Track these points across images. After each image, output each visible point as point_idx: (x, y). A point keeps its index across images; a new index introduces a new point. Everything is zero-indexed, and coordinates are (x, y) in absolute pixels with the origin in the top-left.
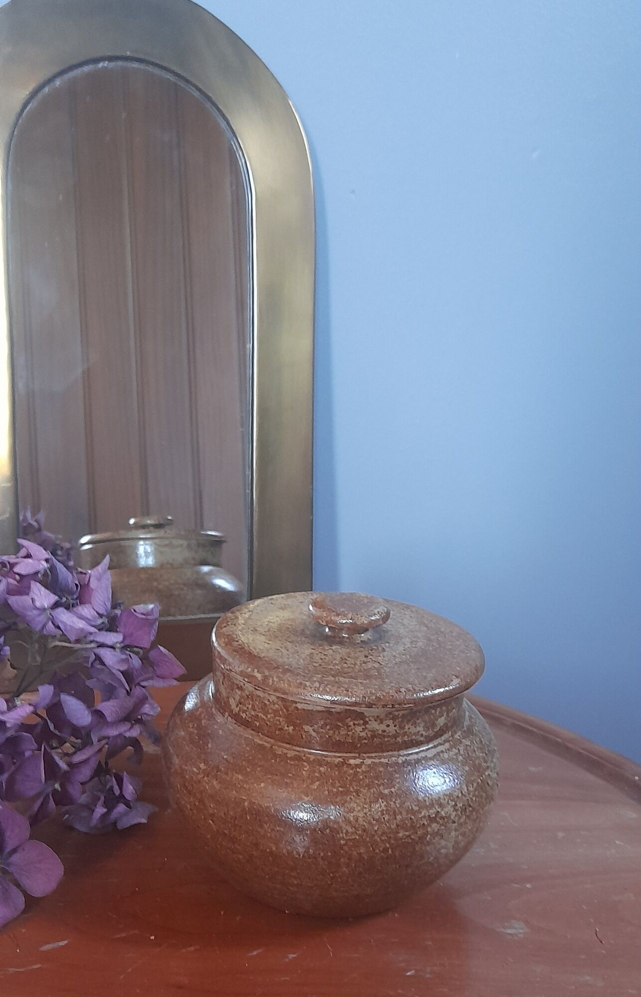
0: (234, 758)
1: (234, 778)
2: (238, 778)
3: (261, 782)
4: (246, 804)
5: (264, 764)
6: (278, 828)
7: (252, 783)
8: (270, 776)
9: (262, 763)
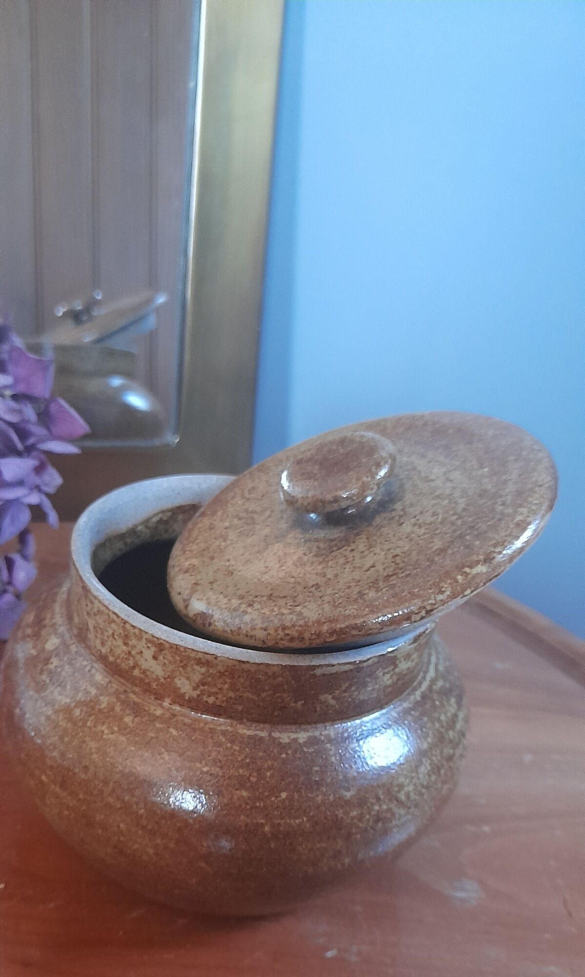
0: (221, 768)
1: (235, 797)
2: (242, 797)
3: (281, 792)
4: (267, 829)
5: (273, 765)
6: (319, 846)
7: (267, 797)
8: (290, 780)
9: (269, 763)
